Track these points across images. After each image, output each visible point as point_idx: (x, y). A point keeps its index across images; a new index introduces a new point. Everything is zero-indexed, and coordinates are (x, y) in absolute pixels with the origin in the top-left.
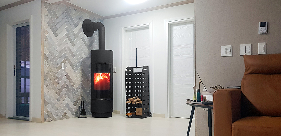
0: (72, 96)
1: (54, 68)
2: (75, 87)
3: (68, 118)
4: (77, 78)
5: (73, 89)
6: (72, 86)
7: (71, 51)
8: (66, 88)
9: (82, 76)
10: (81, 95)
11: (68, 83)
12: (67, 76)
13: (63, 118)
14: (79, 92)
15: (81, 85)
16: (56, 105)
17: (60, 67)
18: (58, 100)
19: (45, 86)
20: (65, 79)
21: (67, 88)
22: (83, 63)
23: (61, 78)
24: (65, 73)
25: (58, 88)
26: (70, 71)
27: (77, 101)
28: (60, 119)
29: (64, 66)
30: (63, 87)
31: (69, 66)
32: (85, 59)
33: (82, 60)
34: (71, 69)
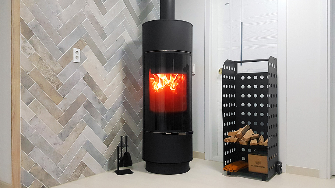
0: (99, 124)
1: (51, 58)
2: (108, 105)
3: (89, 174)
4: (113, 84)
5: (103, 110)
6: (100, 103)
7: (97, 23)
8: (86, 107)
9: (125, 80)
10: (122, 121)
11: (90, 95)
12: (88, 79)
13: (76, 177)
14: (118, 114)
15: (121, 100)
16: (57, 148)
17: (69, 57)
18: (62, 136)
19: (22, 104)
20: (81, 87)
21: (88, 106)
22: (127, 52)
23: (71, 84)
24: (81, 73)
25: (64, 108)
26: (96, 68)
27: (113, 135)
28: (70, 181)
29: (79, 56)
30: (75, 106)
31: (91, 57)
32: (130, 44)
33: (123, 47)
34: (99, 64)
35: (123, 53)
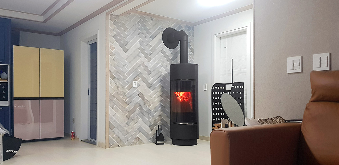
0: (147, 118)
1: (123, 87)
2: (152, 108)
3: (141, 143)
4: (155, 97)
5: (149, 111)
6: (147, 107)
7: (146, 67)
8: (139, 109)
9: (162, 95)
10: (160, 117)
11: (142, 103)
12: (141, 95)
13: (134, 144)
14: (158, 113)
15: (159, 105)
16: (125, 129)
17: (131, 85)
18: (128, 123)
19: (110, 108)
20: (137, 99)
21: (141, 109)
22: (163, 80)
23: (132, 98)
24: (137, 92)
25: (128, 110)
26: (145, 89)
27: (154, 124)
28: (131, 145)
29: (136, 84)
30: (134, 109)
31: (142, 84)
32: (165, 75)
33: (161, 77)
34: (146, 87)
35: (161, 80)
